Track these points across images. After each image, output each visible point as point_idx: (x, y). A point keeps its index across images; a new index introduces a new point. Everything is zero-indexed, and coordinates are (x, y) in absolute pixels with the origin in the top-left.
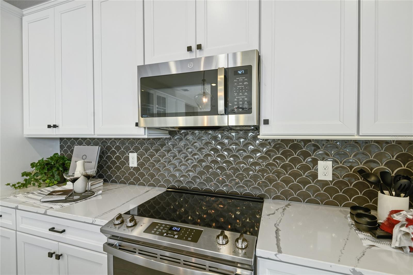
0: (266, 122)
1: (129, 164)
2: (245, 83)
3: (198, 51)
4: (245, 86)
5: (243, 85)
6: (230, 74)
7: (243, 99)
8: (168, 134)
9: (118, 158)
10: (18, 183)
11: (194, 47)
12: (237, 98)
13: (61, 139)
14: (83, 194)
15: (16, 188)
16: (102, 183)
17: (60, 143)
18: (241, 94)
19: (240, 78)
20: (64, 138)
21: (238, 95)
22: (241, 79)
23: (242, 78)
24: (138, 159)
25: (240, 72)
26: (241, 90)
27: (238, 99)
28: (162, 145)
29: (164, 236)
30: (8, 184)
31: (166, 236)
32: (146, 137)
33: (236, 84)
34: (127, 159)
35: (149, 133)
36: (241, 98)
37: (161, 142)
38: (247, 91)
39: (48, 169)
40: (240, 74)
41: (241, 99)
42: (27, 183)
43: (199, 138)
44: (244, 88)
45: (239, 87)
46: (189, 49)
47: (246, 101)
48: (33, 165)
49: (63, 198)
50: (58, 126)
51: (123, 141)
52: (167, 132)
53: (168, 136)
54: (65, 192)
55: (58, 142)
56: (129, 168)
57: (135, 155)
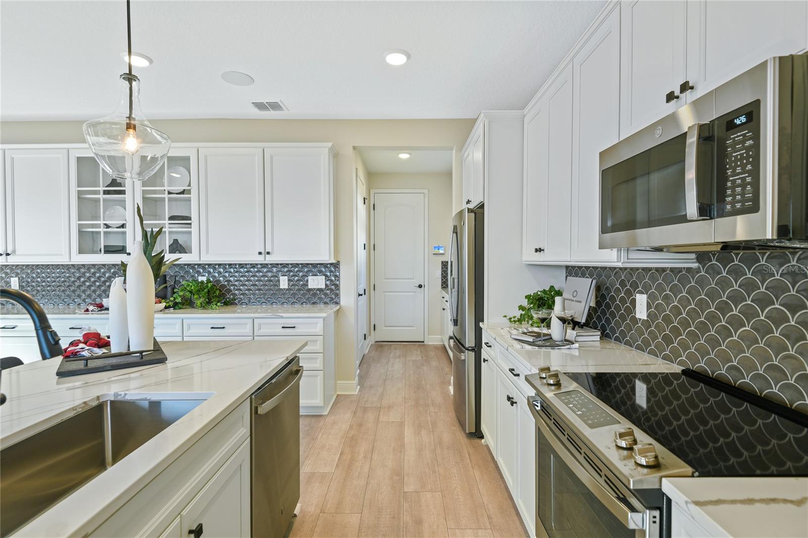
1: (635, 314)
2: (747, 144)
3: (687, 94)
4: (748, 149)
5: (744, 148)
7: (743, 179)
8: (695, 260)
9: (623, 300)
10: (514, 317)
11: (677, 91)
13: (567, 267)
14: (556, 343)
15: (511, 321)
16: (599, 337)
17: (566, 273)
18: (738, 170)
19: (739, 134)
21: (734, 173)
23: (742, 133)
24: (648, 306)
25: (738, 122)
26: (739, 160)
27: (734, 182)
29: (568, 407)
30: (505, 316)
31: (570, 408)
32: (620, 265)
33: (730, 149)
34: (634, 304)
35: (628, 259)
36: (738, 179)
38: (751, 160)
39: (539, 304)
40: (740, 125)
41: (739, 181)
42: (522, 319)
44: (745, 155)
45: (735, 154)
46: (670, 97)
47: (749, 183)
48: (528, 297)
49: (531, 339)
50: (543, 250)
52: (693, 256)
53: (695, 265)
54: (538, 335)
55: (564, 271)
56: (637, 321)
57: (644, 297)
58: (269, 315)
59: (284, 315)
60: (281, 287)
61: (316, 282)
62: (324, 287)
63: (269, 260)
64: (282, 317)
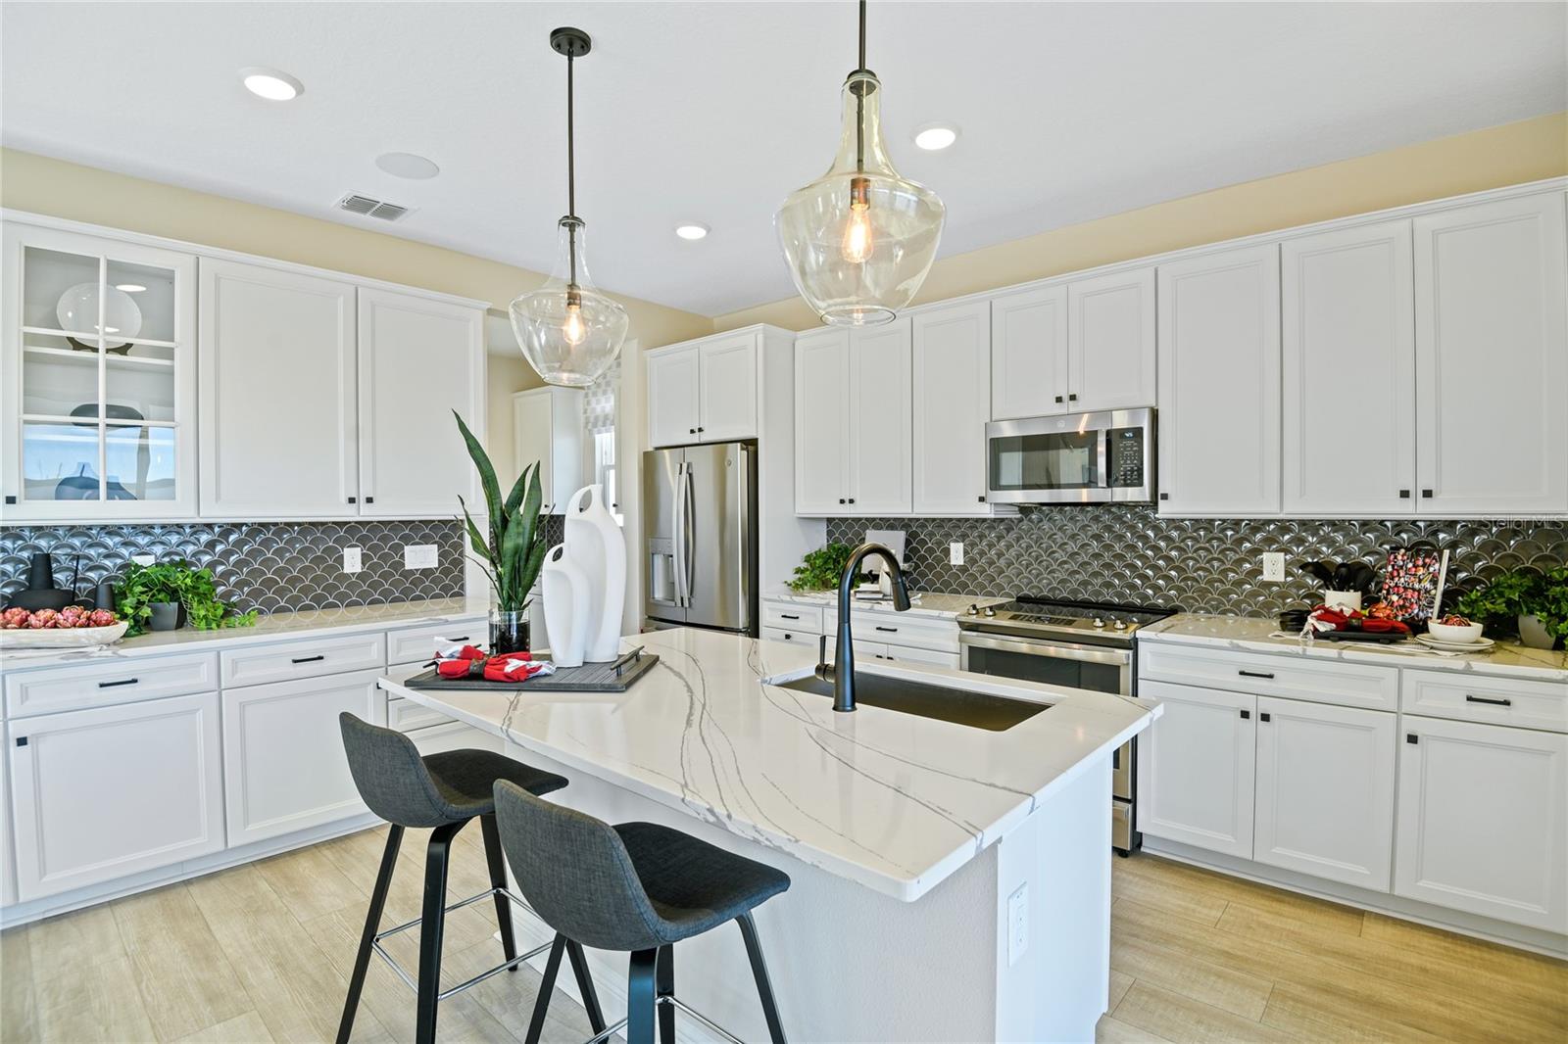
0: (1165, 497)
1: (949, 561)
2: (1135, 449)
3: (1071, 403)
4: (1135, 452)
5: (1131, 450)
6: (1115, 438)
7: (1132, 468)
8: (1019, 512)
9: (931, 551)
11: (1066, 398)
12: (1123, 466)
13: (830, 520)
17: (828, 527)
18: (1129, 462)
20: (834, 519)
21: (1125, 463)
22: (1129, 443)
23: (1131, 442)
24: (966, 553)
25: (1127, 435)
26: (1129, 456)
27: (1125, 468)
28: (1009, 530)
30: (782, 581)
32: (992, 516)
33: (1122, 449)
34: (947, 552)
36: (1129, 467)
37: (1009, 525)
38: (1137, 458)
40: (1127, 437)
43: (1071, 518)
44: (1133, 455)
45: (1126, 453)
46: (1059, 400)
47: (1136, 471)
51: (940, 523)
52: (1017, 509)
53: (1019, 516)
55: (824, 525)
56: (950, 568)
57: (961, 545)
58: (422, 620)
59: (450, 617)
60: (346, 571)
61: (421, 557)
62: (437, 566)
63: (367, 513)
64: (447, 621)
